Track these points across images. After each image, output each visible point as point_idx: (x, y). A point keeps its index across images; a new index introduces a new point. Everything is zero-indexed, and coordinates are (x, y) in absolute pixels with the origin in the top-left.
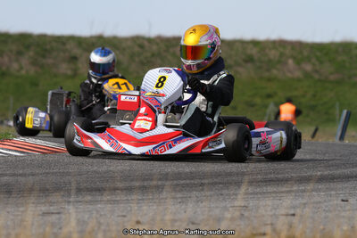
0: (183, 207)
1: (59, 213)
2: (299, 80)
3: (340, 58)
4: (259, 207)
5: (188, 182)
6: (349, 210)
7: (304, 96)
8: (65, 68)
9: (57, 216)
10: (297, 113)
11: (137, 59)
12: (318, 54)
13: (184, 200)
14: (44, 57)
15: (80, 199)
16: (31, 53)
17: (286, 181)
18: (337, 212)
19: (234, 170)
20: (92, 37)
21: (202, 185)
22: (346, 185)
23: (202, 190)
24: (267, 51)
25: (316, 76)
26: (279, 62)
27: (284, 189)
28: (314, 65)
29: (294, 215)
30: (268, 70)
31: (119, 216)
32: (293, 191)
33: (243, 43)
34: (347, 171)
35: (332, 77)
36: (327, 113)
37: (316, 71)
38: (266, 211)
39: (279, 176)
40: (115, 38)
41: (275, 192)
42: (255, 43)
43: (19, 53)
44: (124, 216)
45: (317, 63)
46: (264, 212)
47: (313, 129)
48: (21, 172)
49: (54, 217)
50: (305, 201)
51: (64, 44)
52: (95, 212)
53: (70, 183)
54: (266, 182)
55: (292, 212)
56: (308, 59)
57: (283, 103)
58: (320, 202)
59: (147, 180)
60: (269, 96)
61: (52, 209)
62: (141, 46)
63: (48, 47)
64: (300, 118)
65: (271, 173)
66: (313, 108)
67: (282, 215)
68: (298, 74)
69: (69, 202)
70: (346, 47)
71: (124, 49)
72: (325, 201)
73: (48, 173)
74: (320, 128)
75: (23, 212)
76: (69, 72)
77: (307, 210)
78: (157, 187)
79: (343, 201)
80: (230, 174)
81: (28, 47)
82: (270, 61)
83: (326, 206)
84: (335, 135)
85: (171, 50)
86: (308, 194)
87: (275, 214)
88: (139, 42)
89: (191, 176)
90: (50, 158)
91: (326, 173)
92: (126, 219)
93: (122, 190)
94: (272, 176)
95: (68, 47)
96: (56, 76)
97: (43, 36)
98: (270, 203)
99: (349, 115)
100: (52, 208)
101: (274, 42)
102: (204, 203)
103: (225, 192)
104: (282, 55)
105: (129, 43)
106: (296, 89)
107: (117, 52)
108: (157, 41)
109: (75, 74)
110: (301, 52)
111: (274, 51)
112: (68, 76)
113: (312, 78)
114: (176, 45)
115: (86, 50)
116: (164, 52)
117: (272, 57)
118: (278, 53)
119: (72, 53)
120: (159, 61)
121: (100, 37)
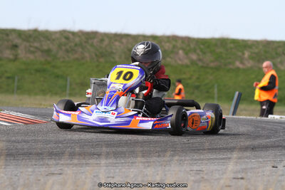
2: (187, 66)
3: (218, 50)
7: (190, 78)
8: (8, 54)
11: (63, 48)
12: (202, 47)
20: (29, 31)
24: (163, 43)
25: (200, 64)
26: (172, 52)
28: (198, 55)
30: (164, 58)
33: (145, 37)
35: (212, 65)
36: (207, 92)
37: (200, 60)
40: (47, 32)
42: (154, 37)
45: (200, 53)
51: (7, 35)
56: (195, 51)
62: (67, 38)
66: (197, 87)
68: (186, 61)
70: (223, 42)
71: (54, 40)
76: (11, 57)
85: (90, 41)
88: (66, 35)
95: (10, 37)
99: (240, 95)
101: (168, 37)
104: (174, 47)
105: (58, 36)
106: (185, 73)
107: (49, 42)
108: (80, 34)
109: (16, 58)
110: (189, 45)
111: (168, 44)
112: (10, 60)
113: (197, 65)
114: (94, 38)
115: (24, 40)
116: (85, 42)
117: (166, 48)
118: (171, 46)
119: (14, 43)
120: (80, 50)
121: (36, 31)
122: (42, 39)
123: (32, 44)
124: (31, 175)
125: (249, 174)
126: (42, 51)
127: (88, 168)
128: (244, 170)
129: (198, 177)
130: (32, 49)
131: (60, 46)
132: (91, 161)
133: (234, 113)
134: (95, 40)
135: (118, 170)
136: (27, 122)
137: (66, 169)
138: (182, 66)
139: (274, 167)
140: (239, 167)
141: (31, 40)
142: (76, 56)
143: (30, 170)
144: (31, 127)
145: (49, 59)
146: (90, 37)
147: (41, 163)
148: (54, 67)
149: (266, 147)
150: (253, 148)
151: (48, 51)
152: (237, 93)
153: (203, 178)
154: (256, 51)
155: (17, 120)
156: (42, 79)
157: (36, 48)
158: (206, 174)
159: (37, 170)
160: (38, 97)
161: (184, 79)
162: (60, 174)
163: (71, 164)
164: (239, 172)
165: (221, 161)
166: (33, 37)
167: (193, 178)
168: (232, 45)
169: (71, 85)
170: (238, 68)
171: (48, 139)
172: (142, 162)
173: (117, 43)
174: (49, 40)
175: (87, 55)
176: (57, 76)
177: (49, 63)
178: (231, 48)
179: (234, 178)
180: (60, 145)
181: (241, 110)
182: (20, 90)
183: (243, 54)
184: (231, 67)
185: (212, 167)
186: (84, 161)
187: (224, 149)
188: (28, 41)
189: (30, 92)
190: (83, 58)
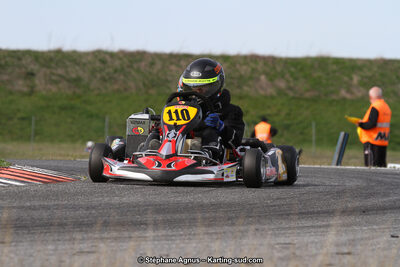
2: (272, 97)
3: (317, 74)
7: (277, 115)
8: (21, 85)
10: (273, 132)
11: (99, 75)
12: (293, 69)
20: (50, 52)
24: (238, 66)
25: (291, 94)
26: (251, 78)
28: (288, 81)
30: (239, 87)
35: (308, 95)
36: (302, 133)
37: (290, 89)
40: (75, 52)
42: (225, 58)
45: (291, 79)
51: (19, 59)
56: (283, 77)
62: (103, 62)
63: (3, 62)
64: (275, 138)
66: (287, 127)
68: (271, 91)
70: (322, 63)
71: (85, 64)
76: (26, 89)
82: (241, 77)
85: (135, 66)
88: (101, 57)
95: (24, 62)
96: (11, 93)
99: (347, 137)
101: (245, 57)
104: (254, 70)
105: (90, 58)
106: (269, 107)
107: (77, 68)
108: (121, 56)
109: (32, 92)
110: (274, 68)
111: (245, 67)
112: (24, 94)
113: (286, 95)
114: (141, 61)
115: (43, 66)
116: (128, 67)
117: (243, 73)
118: (250, 69)
119: (29, 69)
120: (122, 77)
121: (59, 52)
122: (68, 63)
123: (54, 71)
124: (51, 255)
125: (359, 247)
126: (69, 81)
127: (132, 243)
128: (352, 242)
129: (287, 252)
130: (54, 78)
131: (93, 72)
132: (137, 233)
133: (339, 163)
134: (143, 64)
135: (174, 246)
136: (48, 181)
137: (102, 245)
138: (266, 97)
139: (393, 236)
140: (344, 238)
141: (53, 65)
142: (116, 87)
143: (50, 247)
144: (54, 187)
145: (78, 91)
146: (135, 60)
147: (67, 237)
148: (85, 102)
149: (383, 210)
150: (365, 211)
151: (77, 81)
152: (342, 134)
153: (294, 254)
154: (369, 74)
155: (33, 177)
156: (69, 120)
157: (60, 76)
158: (298, 248)
159: (60, 247)
160: (64, 145)
161: (269, 115)
162: (93, 252)
163: (107, 238)
164: (345, 245)
165: (319, 230)
166: (56, 60)
167: (280, 255)
168: (335, 67)
169: (110, 127)
170: (344, 99)
171: (76, 203)
172: (208, 234)
173: (173, 67)
174: (78, 64)
175: (131, 84)
176: (91, 116)
177: (79, 97)
178: (334, 72)
179: (338, 254)
180: (94, 212)
181: (349, 158)
182: (39, 135)
183: (351, 79)
184: (334, 97)
185: (307, 239)
186: (126, 234)
187: (324, 212)
188: (49, 67)
189: (52, 139)
190: (126, 89)
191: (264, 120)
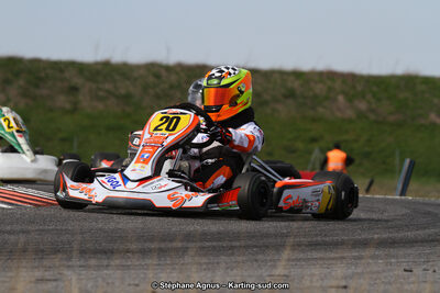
0: (209, 275)
1: (55, 280)
2: (350, 121)
3: (402, 96)
4: (303, 278)
5: (214, 244)
6: (413, 283)
7: (356, 141)
8: (62, 101)
9: (54, 284)
10: (348, 161)
11: (151, 92)
12: (375, 89)
13: (210, 266)
14: (37, 86)
15: (82, 262)
16: (21, 82)
17: (336, 245)
18: (398, 285)
19: (272, 230)
20: (97, 64)
21: (232, 248)
22: (409, 251)
23: (233, 254)
24: (312, 84)
25: (372, 117)
26: (327, 98)
27: (333, 255)
28: (369, 102)
29: (345, 287)
30: (313, 108)
31: (130, 285)
32: (344, 258)
33: (282, 73)
34: (410, 234)
35: (391, 118)
36: (384, 163)
37: (373, 111)
38: (311, 281)
39: (327, 239)
40: (125, 65)
41: (321, 259)
42: (297, 74)
43: (7, 82)
44: (137, 285)
45: (372, 100)
46: (307, 283)
47: (367, 181)
48: (9, 228)
49: (51, 285)
50: (359, 270)
51: (62, 71)
52: (100, 279)
53: (69, 243)
54: (311, 245)
55: (344, 283)
56: (364, 97)
57: (330, 150)
58: (378, 272)
59: (164, 241)
60: (314, 140)
61: (48, 275)
62: (158, 76)
63: (43, 75)
64: (351, 168)
65: (317, 235)
66: (367, 155)
67: (332, 287)
68: (350, 113)
69: (69, 266)
70: (410, 82)
71: (136, 79)
72: (384, 271)
73: (43, 230)
74: (376, 181)
75: (11, 277)
76: (68, 106)
77: (362, 281)
78: (177, 250)
79: (405, 270)
80: (267, 235)
81: (17, 75)
82: (315, 96)
83: (385, 277)
84: (395, 189)
86: (363, 261)
87: (321, 286)
88: (155, 71)
89: (219, 236)
90: (45, 211)
91: (385, 236)
92: (138, 288)
93: (133, 252)
94: (319, 239)
95: (67, 75)
96: (51, 110)
97: (36, 62)
98: (316, 271)
99: (412, 164)
100: (47, 273)
101: (321, 74)
102: (235, 271)
103: (260, 257)
104: (330, 89)
105: (142, 72)
106: (347, 132)
107: (128, 83)
108: (178, 70)
109: (75, 109)
110: (354, 87)
111: (320, 86)
112: (66, 112)
113: (367, 118)
115: (88, 79)
117: (318, 92)
118: (325, 88)
119: (72, 83)
120: (179, 94)
121: (107, 64)
122: (117, 77)
123: (101, 86)
126: (117, 97)
130: (101, 93)
131: (146, 88)
133: (402, 193)
138: (343, 120)
141: (100, 79)
145: (128, 109)
151: (127, 98)
152: (408, 161)
156: (117, 142)
157: (108, 92)
166: (104, 74)
168: (423, 87)
170: (434, 124)
174: (128, 79)
177: (128, 116)
178: (423, 92)
184: (422, 121)
188: (95, 81)
191: (337, 147)
